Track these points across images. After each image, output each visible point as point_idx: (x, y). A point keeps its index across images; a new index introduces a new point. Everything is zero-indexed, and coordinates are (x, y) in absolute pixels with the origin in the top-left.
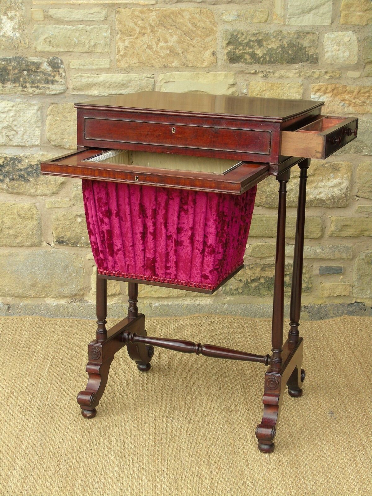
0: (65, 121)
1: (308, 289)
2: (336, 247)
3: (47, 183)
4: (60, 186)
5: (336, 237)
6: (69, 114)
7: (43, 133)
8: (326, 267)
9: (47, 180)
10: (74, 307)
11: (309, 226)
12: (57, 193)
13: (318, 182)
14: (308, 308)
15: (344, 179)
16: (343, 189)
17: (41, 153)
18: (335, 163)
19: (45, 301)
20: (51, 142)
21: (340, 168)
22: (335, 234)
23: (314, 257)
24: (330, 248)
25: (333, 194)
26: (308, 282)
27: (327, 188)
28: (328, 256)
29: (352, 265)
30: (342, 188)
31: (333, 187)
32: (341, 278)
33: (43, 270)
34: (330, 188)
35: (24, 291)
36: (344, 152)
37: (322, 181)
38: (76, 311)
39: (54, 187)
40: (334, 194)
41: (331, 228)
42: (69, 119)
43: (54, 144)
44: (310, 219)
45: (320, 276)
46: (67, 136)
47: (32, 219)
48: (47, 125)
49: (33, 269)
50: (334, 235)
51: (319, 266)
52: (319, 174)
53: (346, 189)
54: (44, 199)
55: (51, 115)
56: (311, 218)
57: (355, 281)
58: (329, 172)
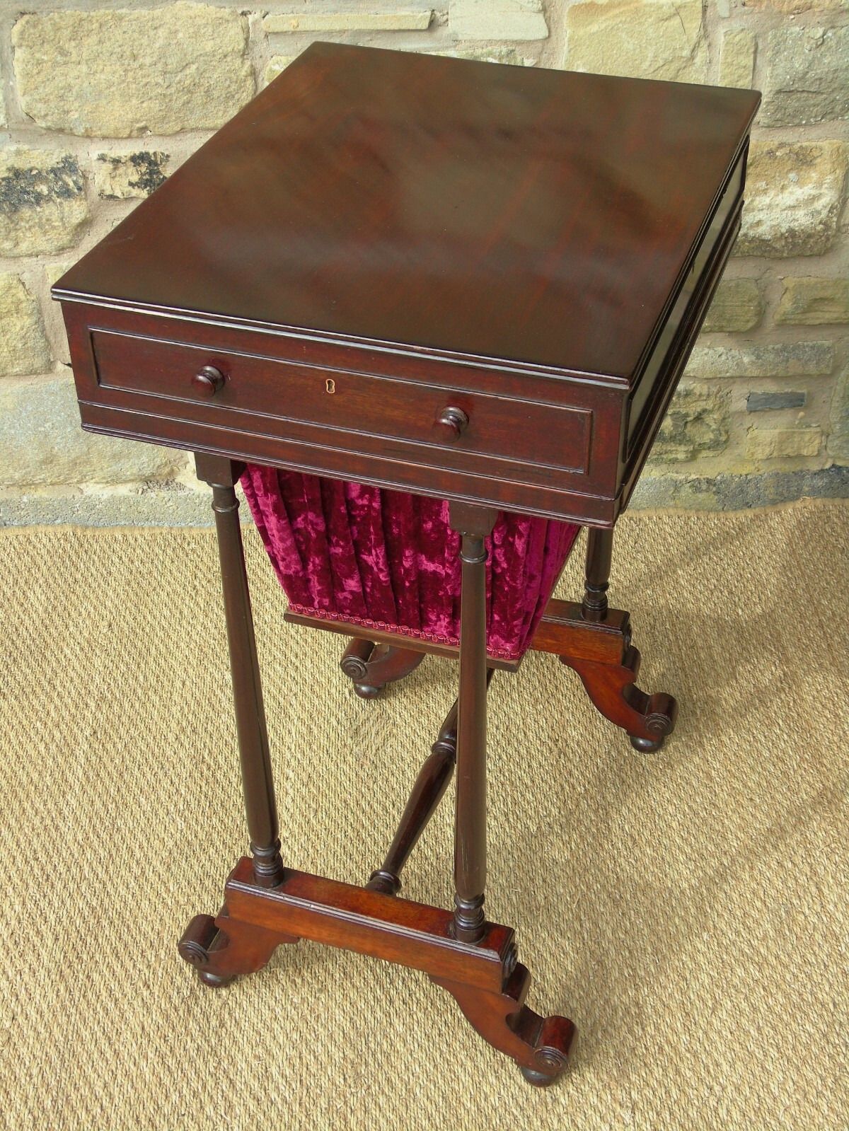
0: (65, 63)
1: (718, 444)
2: (793, 350)
3: (41, 226)
4: (76, 230)
5: (795, 325)
6: (73, 44)
7: (11, 96)
8: (764, 394)
9: (40, 219)
10: (153, 501)
11: (727, 304)
12: (73, 247)
13: (756, 195)
14: (715, 485)
15: (826, 185)
16: (819, 213)
17: (13, 148)
18: (805, 144)
19: (81, 491)
20: (36, 120)
21: (815, 158)
22: (791, 319)
23: (738, 374)
24: (777, 352)
25: (792, 225)
26: (719, 430)
27: (779, 210)
28: (772, 370)
29: (831, 388)
30: (819, 208)
31: (794, 207)
32: (799, 417)
33: (65, 427)
34: (785, 210)
35: (26, 473)
36: (828, 117)
37: (765, 191)
38: (158, 509)
39: (62, 233)
40: (796, 224)
41: (784, 305)
42: (74, 57)
43: (44, 125)
44: (730, 288)
45: (747, 413)
46: (76, 104)
47: (17, 313)
48: (18, 77)
49: (41, 426)
50: (788, 322)
51: (746, 391)
52: (758, 175)
53: (829, 211)
54: (40, 262)
55: (24, 48)
56: (733, 284)
57: (835, 423)
58: (786, 170)
